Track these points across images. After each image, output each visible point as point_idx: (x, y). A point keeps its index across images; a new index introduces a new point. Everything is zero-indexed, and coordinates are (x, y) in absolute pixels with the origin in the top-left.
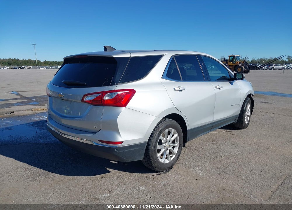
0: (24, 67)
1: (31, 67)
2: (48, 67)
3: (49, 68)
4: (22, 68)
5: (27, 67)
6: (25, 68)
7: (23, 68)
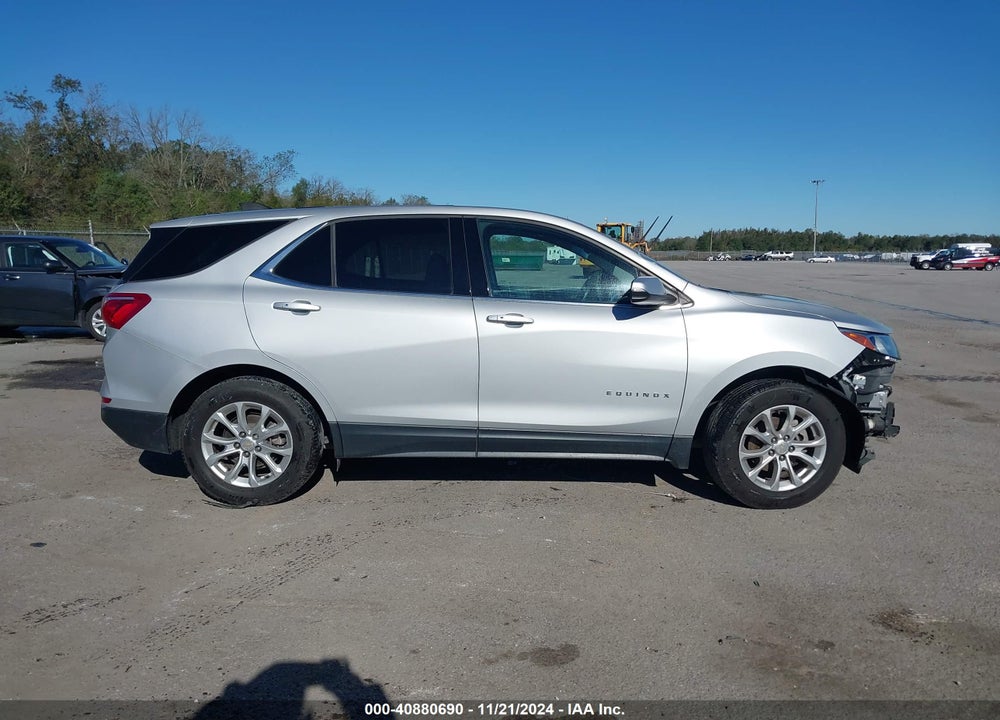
0: (769, 254)
1: (791, 255)
2: (848, 255)
3: (853, 260)
4: (763, 259)
5: (779, 255)
6: (774, 259)
7: (765, 259)
